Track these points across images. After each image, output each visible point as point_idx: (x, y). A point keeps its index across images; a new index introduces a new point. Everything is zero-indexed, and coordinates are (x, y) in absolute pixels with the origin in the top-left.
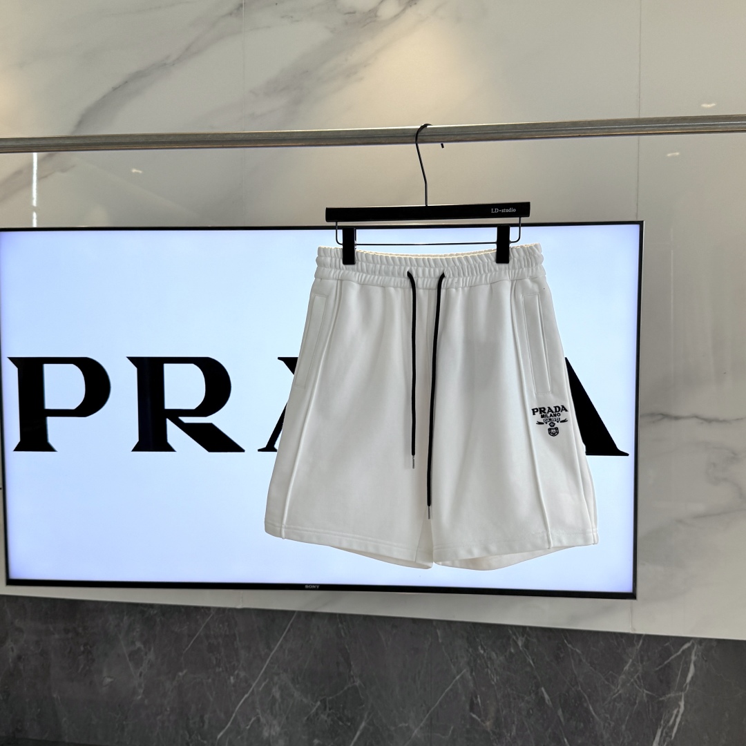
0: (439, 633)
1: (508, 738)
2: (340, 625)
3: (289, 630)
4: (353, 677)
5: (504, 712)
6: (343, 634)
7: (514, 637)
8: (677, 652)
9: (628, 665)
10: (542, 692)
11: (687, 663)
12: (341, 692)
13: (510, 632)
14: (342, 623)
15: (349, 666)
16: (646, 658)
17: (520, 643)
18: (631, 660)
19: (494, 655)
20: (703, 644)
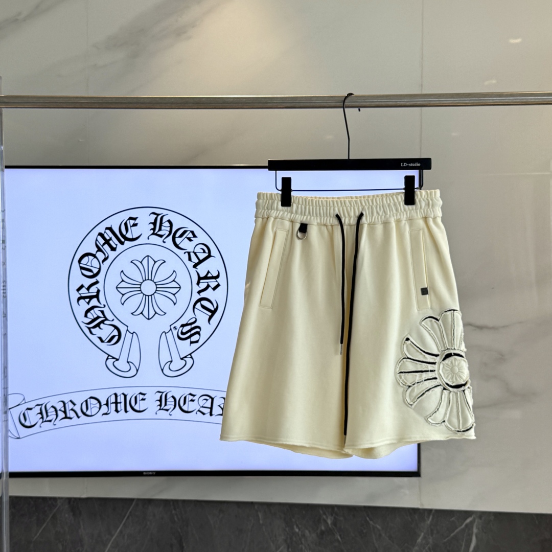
0: (260, 515)
2: (173, 512)
3: (128, 517)
6: (176, 519)
7: (324, 517)
8: (461, 525)
9: (421, 538)
11: (470, 535)
13: (321, 512)
14: (175, 509)
16: (435, 532)
17: (329, 522)
18: (422, 534)
19: (307, 533)
20: (483, 518)
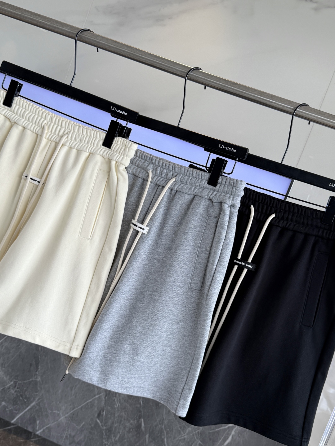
1: (113, 440)
4: (37, 375)
5: (116, 425)
10: (141, 421)
11: (229, 435)
12: (28, 381)
15: (37, 368)
